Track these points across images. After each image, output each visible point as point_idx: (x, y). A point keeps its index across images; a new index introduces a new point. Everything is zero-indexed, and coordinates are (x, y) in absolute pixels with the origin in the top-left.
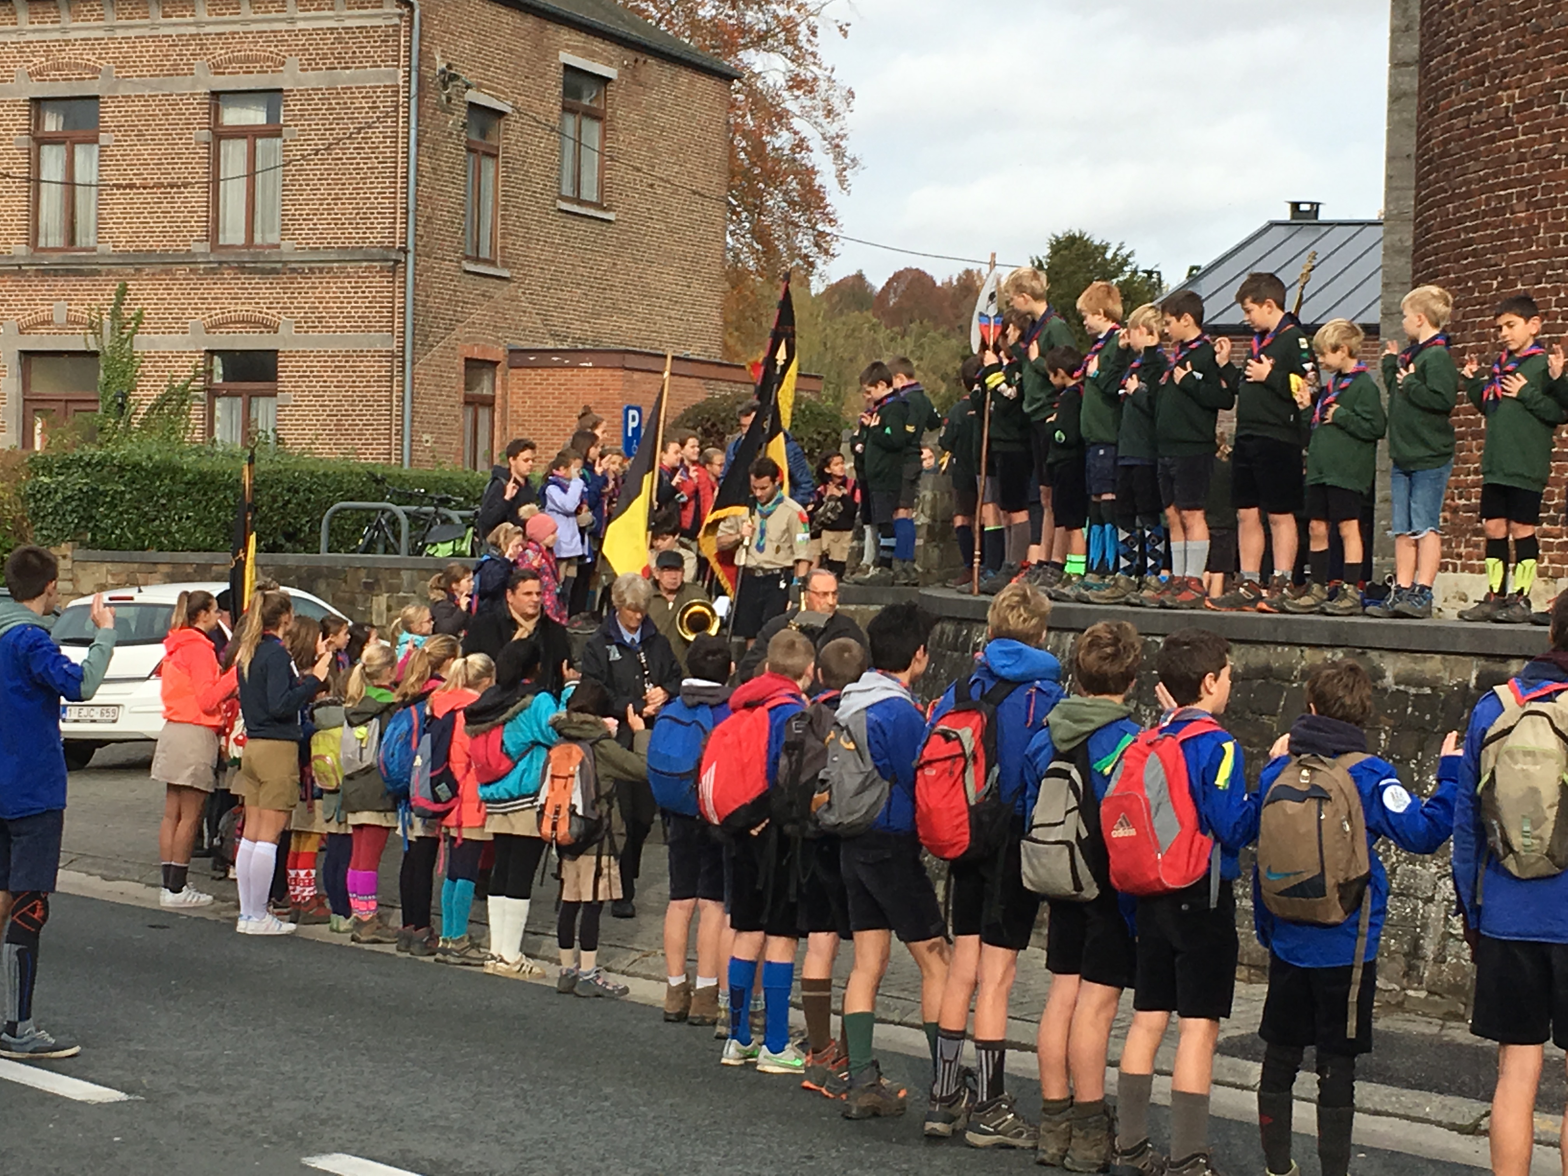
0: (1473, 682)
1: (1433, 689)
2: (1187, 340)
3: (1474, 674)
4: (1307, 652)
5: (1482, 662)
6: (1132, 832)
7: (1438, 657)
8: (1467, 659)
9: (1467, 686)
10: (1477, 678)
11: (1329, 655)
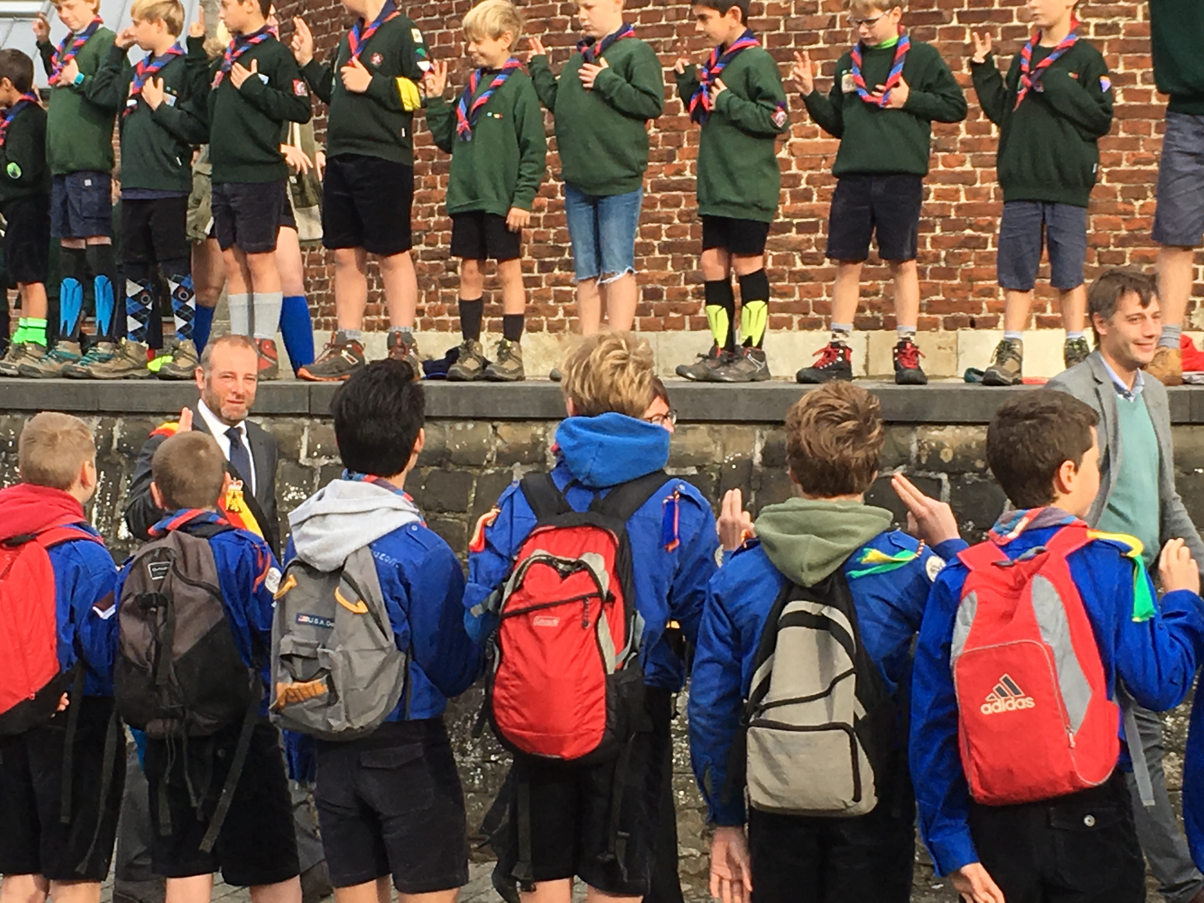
0: (757, 459)
1: (699, 468)
2: (247, 33)
3: (758, 447)
4: (503, 428)
5: (768, 432)
6: (1028, 703)
7: (703, 427)
8: (747, 428)
9: (750, 462)
10: (763, 453)
11: (540, 432)
